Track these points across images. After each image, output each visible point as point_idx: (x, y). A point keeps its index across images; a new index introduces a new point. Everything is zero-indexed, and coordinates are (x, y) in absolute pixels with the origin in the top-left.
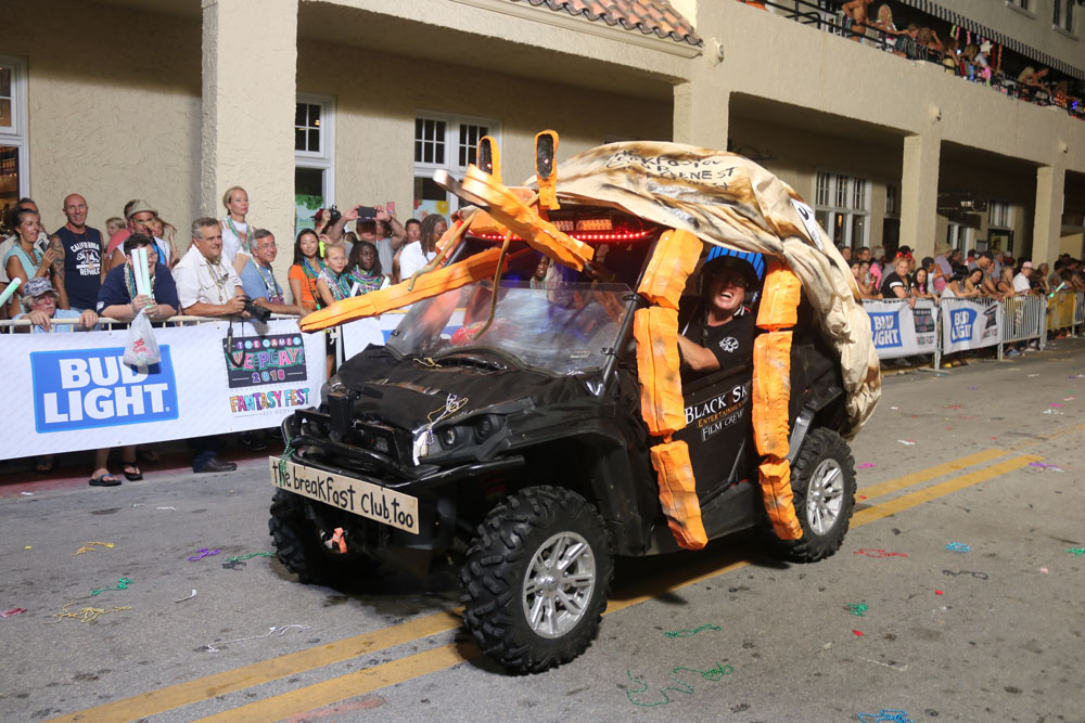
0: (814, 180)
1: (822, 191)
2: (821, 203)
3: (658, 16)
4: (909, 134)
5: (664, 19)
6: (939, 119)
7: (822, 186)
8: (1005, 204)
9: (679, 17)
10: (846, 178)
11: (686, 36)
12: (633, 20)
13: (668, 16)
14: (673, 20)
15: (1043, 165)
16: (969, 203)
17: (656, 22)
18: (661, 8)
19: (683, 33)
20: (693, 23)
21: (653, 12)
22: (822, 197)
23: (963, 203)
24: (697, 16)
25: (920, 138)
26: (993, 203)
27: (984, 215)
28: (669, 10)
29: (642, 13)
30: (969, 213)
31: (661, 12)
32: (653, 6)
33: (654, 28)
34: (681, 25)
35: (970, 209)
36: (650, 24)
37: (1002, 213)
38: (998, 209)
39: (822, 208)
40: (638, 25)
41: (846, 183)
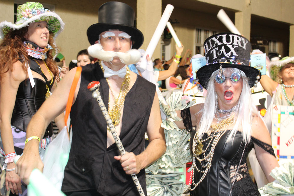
0: (194, 33)
1: (198, 37)
2: (198, 42)
4: (237, 11)
6: (250, 4)
7: (198, 35)
8: (275, 42)
10: (208, 31)
15: (292, 25)
16: (261, 42)
22: (198, 40)
23: (258, 42)
25: (242, 13)
26: (270, 41)
27: (266, 47)
30: (260, 46)
35: (261, 44)
37: (274, 46)
38: (272, 44)
39: (199, 45)
41: (208, 33)
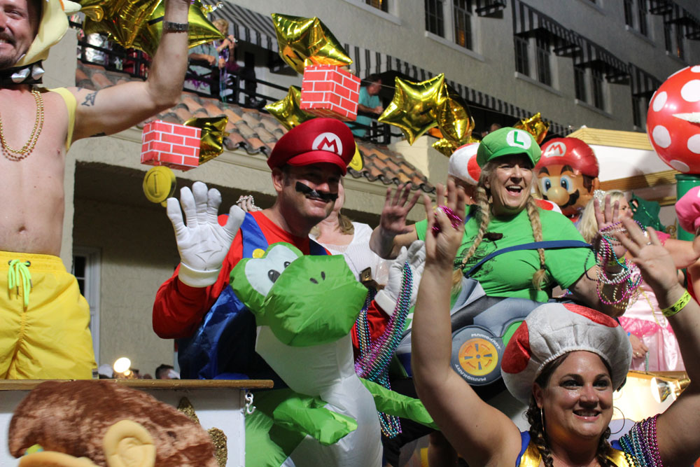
3: (396, 169)
5: (401, 171)
9: (414, 169)
11: (422, 185)
12: (376, 173)
13: (404, 168)
14: (409, 172)
17: (394, 173)
18: (397, 162)
19: (419, 182)
20: (426, 172)
21: (391, 165)
24: (430, 167)
28: (404, 163)
29: (383, 166)
31: (398, 165)
32: (390, 160)
33: (394, 179)
34: (417, 175)
36: (390, 176)
40: (379, 177)
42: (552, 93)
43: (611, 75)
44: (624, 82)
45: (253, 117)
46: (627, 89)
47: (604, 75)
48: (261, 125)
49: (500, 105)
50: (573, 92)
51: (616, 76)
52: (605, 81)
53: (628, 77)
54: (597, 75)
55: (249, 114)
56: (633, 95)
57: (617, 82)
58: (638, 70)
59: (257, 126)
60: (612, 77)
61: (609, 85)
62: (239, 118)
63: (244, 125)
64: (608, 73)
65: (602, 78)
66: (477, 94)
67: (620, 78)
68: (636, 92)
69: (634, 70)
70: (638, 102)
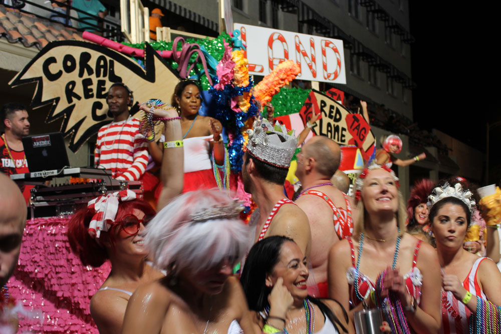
42: (243, 15)
43: (285, 6)
44: (293, 12)
45: (15, 15)
46: (295, 17)
47: (280, 6)
48: (20, 22)
49: (204, 21)
50: (257, 15)
51: (288, 7)
52: (280, 10)
53: (296, 8)
54: (275, 5)
55: (11, 13)
56: (299, 21)
57: (288, 11)
58: (303, 4)
59: (17, 22)
60: (285, 8)
61: (283, 13)
62: (4, 15)
63: (7, 21)
64: (282, 5)
65: (278, 8)
66: (187, 11)
67: (291, 9)
68: (301, 19)
69: (300, 4)
70: (302, 26)
